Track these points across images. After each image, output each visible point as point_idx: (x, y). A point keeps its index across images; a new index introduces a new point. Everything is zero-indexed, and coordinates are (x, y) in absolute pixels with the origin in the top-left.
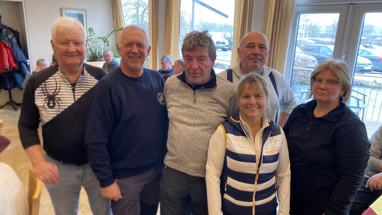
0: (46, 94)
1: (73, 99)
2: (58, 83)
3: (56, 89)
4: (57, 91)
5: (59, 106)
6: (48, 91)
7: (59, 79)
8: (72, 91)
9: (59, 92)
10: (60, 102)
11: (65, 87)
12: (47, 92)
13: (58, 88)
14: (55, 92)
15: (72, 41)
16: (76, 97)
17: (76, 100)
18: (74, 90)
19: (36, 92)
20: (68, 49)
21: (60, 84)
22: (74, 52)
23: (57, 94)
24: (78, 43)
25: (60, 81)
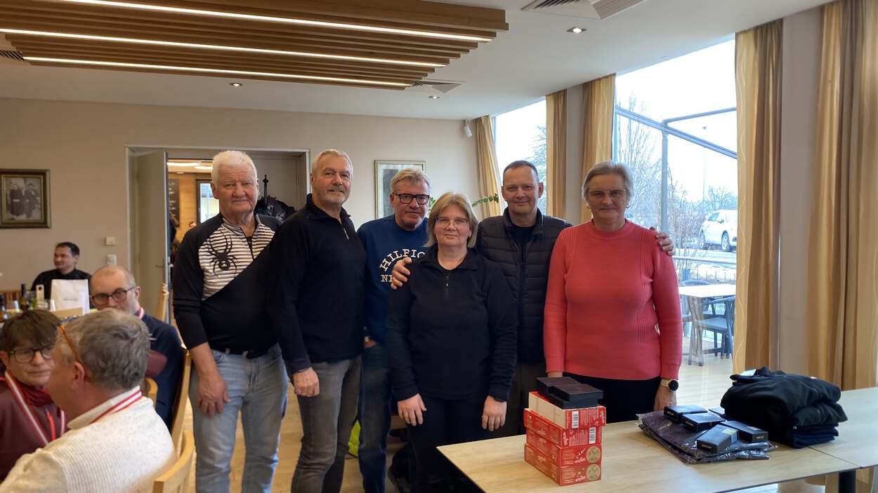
0: (214, 253)
1: (251, 257)
2: (227, 237)
3: (227, 245)
4: (229, 247)
5: (236, 266)
6: (216, 249)
7: (228, 232)
8: (248, 246)
9: (231, 248)
10: (235, 261)
11: (239, 241)
12: (214, 250)
13: (229, 243)
14: (227, 248)
15: (240, 181)
16: (254, 254)
17: (255, 257)
18: (250, 246)
19: (200, 250)
20: (235, 192)
21: (231, 238)
22: (242, 196)
23: (230, 252)
24: (247, 184)
25: (229, 235)
